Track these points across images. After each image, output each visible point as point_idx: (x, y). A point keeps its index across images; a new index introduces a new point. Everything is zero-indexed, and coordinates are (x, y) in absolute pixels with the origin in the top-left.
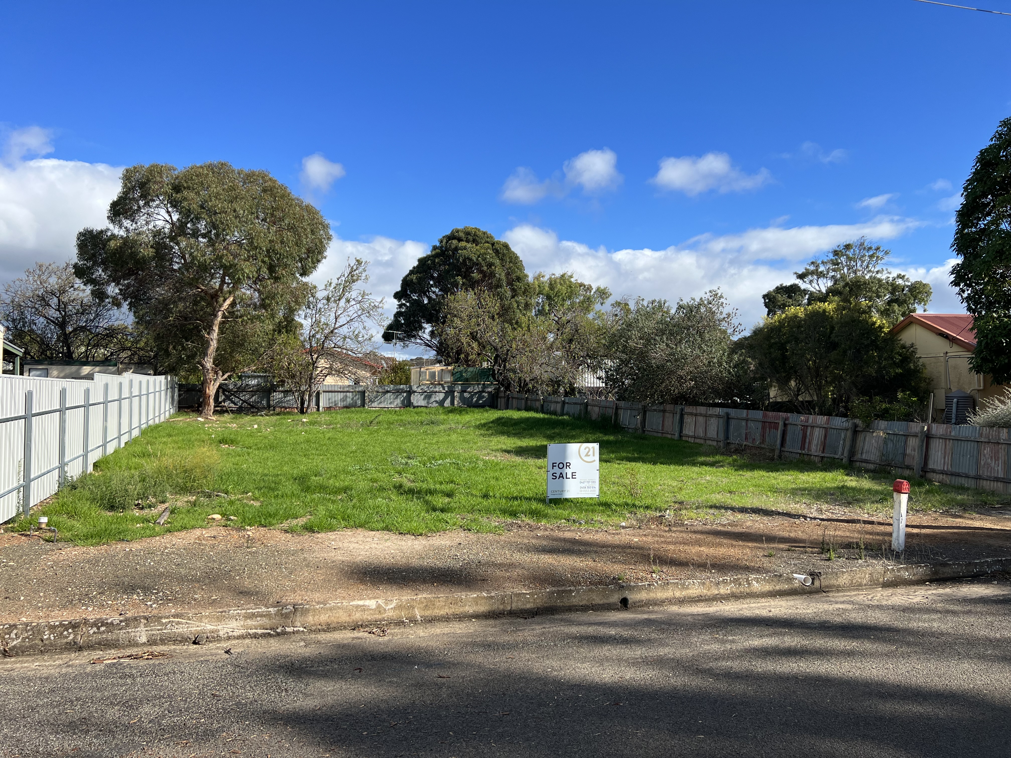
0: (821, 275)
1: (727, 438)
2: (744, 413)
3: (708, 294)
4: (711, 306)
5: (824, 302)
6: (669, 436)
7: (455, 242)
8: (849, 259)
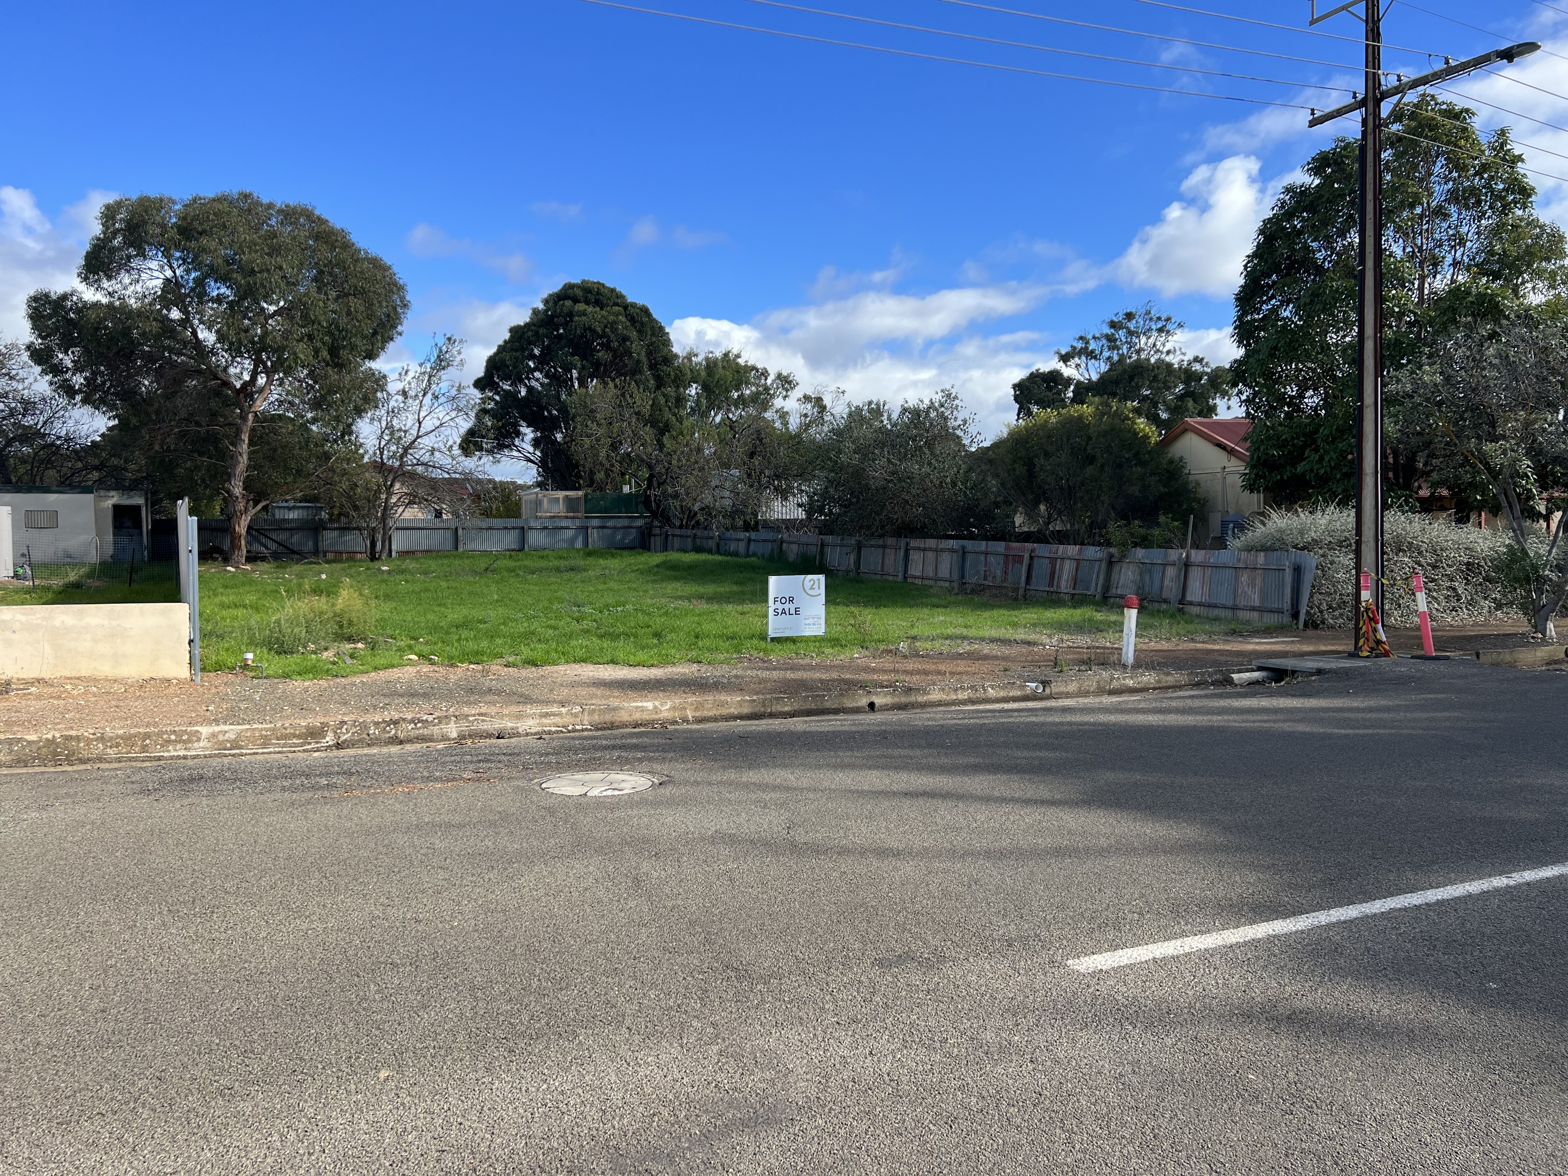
0: (1091, 355)
1: (963, 577)
2: (982, 545)
3: (940, 394)
4: (943, 409)
5: (1083, 404)
6: (891, 578)
7: (568, 303)
8: (1130, 333)
